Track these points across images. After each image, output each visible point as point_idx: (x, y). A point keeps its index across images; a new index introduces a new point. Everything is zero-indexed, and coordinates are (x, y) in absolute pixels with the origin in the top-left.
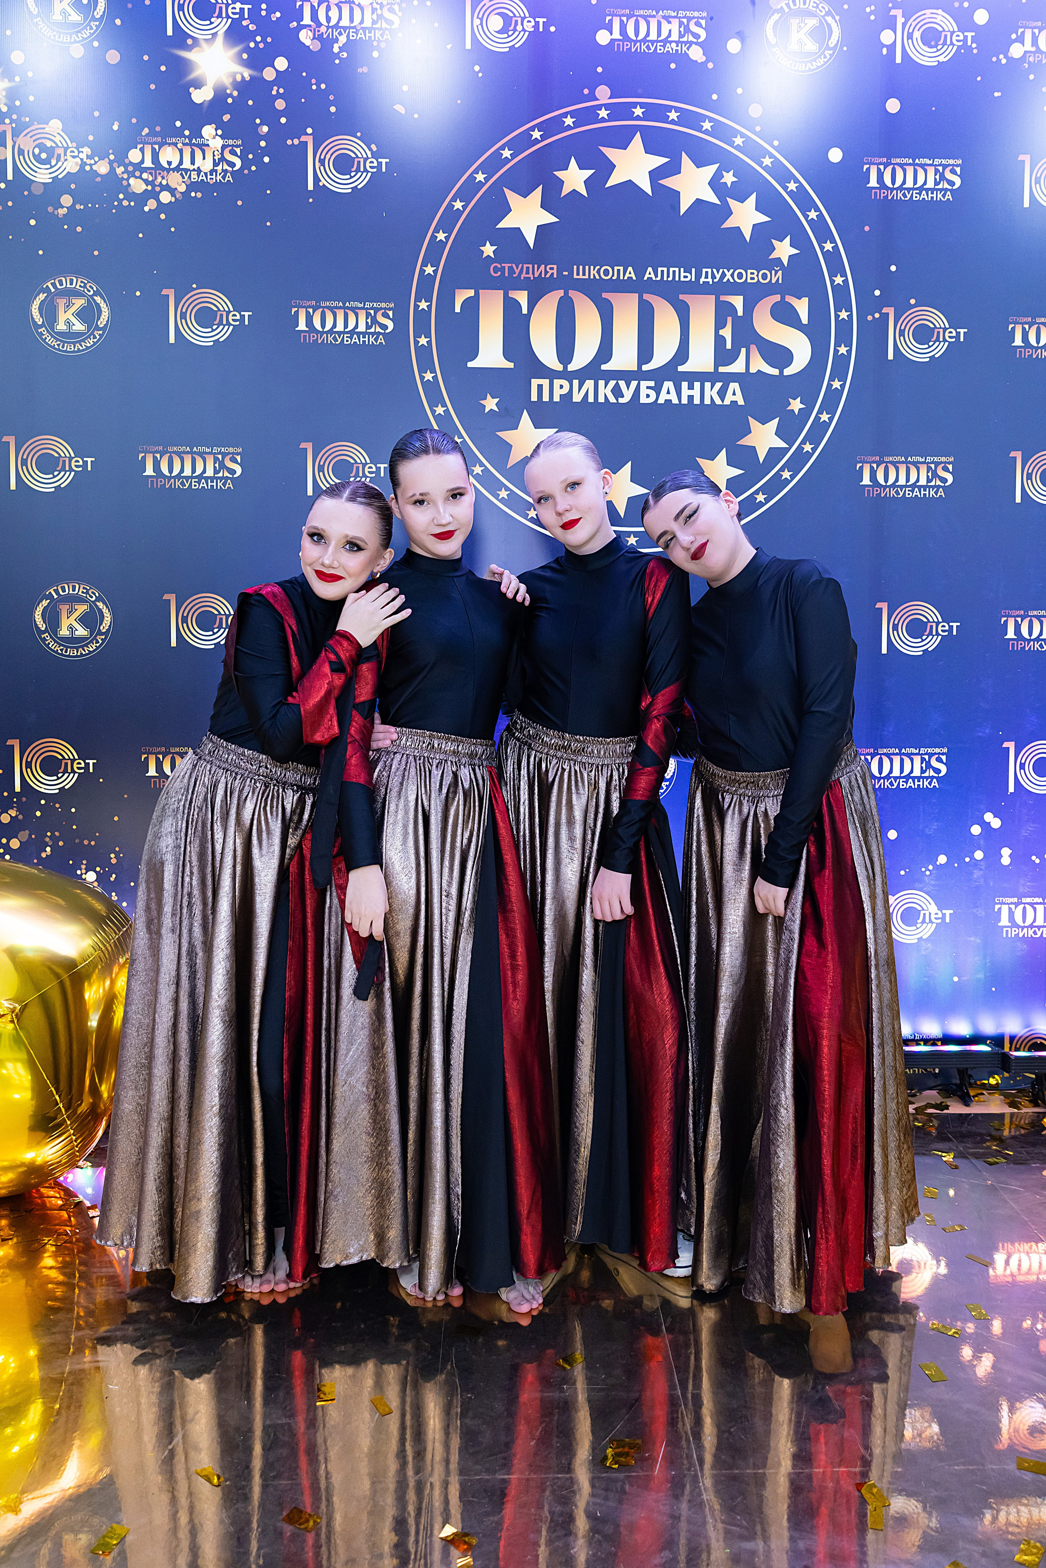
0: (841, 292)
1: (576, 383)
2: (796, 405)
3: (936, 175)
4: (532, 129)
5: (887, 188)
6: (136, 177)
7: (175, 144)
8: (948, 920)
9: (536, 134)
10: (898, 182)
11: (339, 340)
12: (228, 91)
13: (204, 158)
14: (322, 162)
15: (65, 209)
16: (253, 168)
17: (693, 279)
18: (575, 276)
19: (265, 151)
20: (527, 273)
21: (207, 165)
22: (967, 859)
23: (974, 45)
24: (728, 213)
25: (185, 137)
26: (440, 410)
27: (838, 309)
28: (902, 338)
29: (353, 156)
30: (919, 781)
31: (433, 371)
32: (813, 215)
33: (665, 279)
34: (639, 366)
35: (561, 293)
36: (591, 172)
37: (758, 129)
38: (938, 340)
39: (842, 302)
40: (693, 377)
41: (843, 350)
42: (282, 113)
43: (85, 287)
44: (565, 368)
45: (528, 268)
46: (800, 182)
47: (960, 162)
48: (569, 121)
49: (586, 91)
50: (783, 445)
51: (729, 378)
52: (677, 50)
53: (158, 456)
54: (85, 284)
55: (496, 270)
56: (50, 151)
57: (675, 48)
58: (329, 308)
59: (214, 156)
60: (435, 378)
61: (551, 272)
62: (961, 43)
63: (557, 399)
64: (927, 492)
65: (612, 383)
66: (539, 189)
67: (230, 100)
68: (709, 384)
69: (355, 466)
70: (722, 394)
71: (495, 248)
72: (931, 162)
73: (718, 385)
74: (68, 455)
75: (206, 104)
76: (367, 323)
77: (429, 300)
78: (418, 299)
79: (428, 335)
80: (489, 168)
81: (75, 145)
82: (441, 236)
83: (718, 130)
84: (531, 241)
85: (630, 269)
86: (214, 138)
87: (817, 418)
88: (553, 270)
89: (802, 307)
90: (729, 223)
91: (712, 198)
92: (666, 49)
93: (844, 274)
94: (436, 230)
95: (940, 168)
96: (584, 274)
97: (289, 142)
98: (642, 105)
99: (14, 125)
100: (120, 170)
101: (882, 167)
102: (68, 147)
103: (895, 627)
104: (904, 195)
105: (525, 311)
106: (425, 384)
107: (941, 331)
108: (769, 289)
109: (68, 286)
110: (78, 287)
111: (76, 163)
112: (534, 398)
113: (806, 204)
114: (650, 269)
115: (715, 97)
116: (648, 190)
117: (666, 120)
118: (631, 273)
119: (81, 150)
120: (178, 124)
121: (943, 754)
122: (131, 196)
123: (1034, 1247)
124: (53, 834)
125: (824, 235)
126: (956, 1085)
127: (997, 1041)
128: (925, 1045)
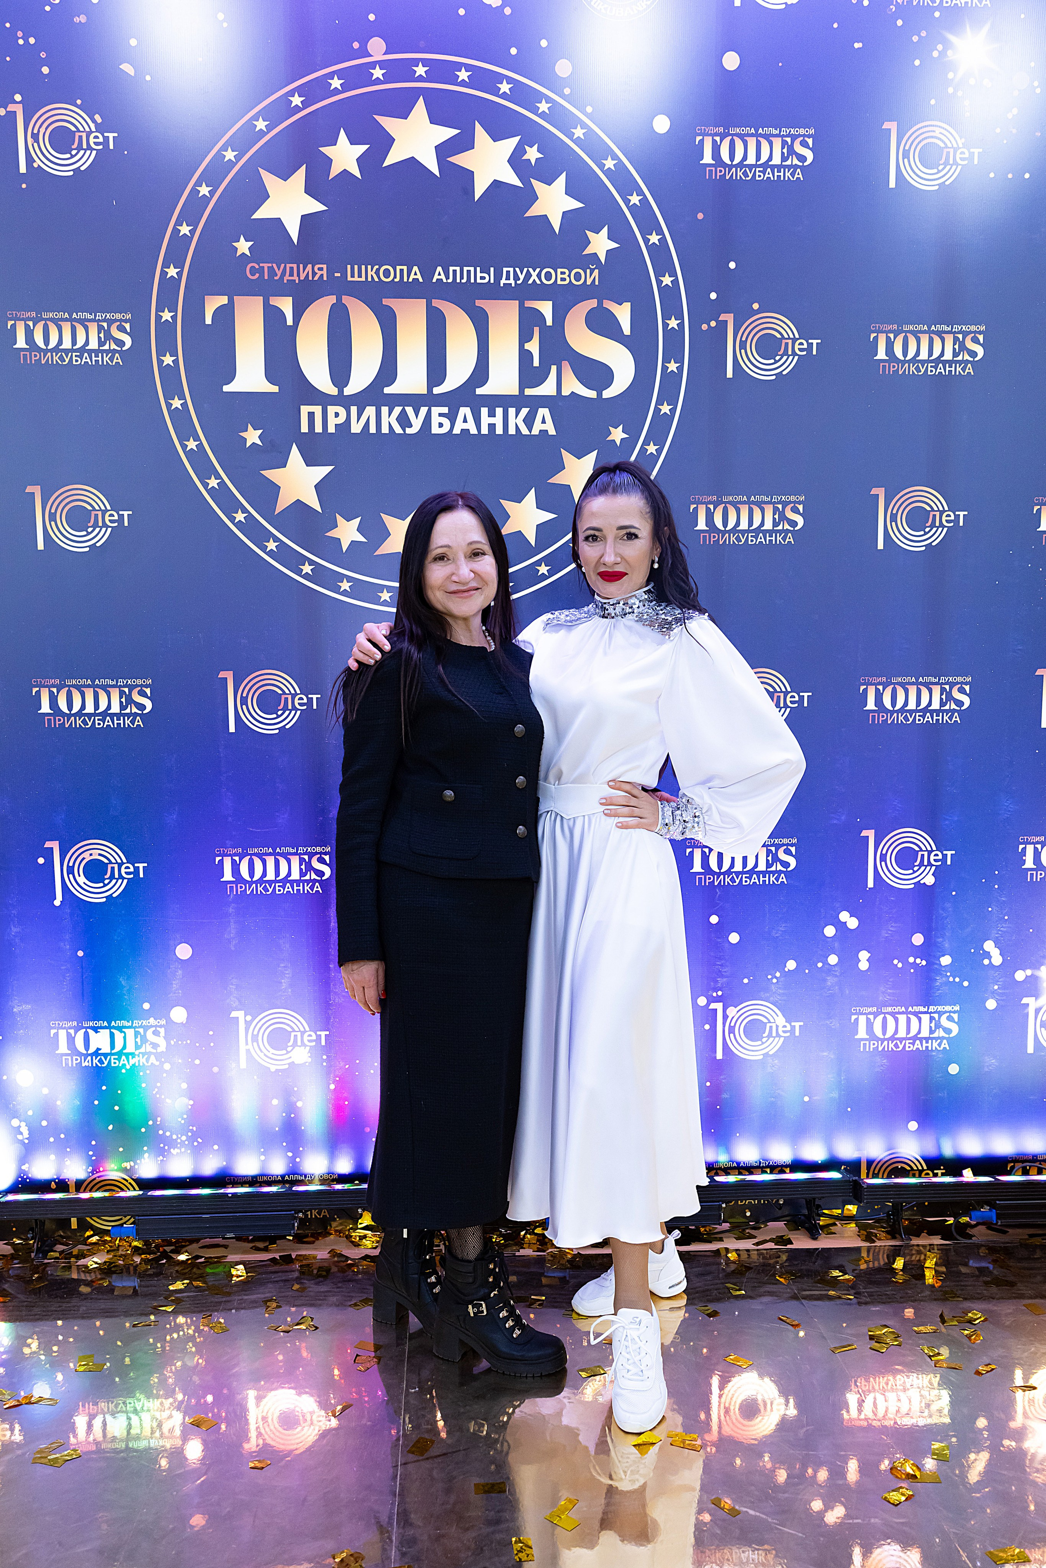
0: (670, 295)
1: (354, 410)
3: (783, 148)
4: (292, 93)
5: (725, 165)
9: (297, 100)
17: (492, 281)
18: (349, 279)
20: (291, 275)
24: (534, 198)
26: (192, 445)
31: (182, 397)
32: (635, 199)
33: (458, 281)
34: (430, 388)
35: (332, 299)
36: (367, 147)
38: (786, 353)
39: (672, 309)
40: (494, 402)
44: (341, 391)
45: (291, 269)
48: (336, 83)
49: (356, 45)
55: (253, 271)
60: (185, 405)
61: (320, 273)
63: (331, 429)
65: (397, 410)
66: (302, 170)
69: (93, 513)
70: (529, 421)
71: (251, 243)
73: (525, 411)
78: (160, 309)
79: (174, 353)
80: (241, 144)
82: (185, 230)
83: (520, 94)
84: (294, 236)
85: (415, 268)
88: (322, 271)
89: (623, 314)
90: (534, 211)
91: (513, 180)
93: (673, 274)
94: (179, 223)
95: (789, 140)
96: (360, 276)
98: (425, 63)
101: (718, 139)
105: (290, 322)
106: (173, 413)
107: (790, 342)
112: (304, 428)
113: (627, 186)
114: (439, 269)
115: (513, 51)
116: (434, 169)
117: (454, 81)
118: (416, 274)
125: (649, 225)
126: (804, 1215)
127: (853, 1166)
128: (771, 1173)
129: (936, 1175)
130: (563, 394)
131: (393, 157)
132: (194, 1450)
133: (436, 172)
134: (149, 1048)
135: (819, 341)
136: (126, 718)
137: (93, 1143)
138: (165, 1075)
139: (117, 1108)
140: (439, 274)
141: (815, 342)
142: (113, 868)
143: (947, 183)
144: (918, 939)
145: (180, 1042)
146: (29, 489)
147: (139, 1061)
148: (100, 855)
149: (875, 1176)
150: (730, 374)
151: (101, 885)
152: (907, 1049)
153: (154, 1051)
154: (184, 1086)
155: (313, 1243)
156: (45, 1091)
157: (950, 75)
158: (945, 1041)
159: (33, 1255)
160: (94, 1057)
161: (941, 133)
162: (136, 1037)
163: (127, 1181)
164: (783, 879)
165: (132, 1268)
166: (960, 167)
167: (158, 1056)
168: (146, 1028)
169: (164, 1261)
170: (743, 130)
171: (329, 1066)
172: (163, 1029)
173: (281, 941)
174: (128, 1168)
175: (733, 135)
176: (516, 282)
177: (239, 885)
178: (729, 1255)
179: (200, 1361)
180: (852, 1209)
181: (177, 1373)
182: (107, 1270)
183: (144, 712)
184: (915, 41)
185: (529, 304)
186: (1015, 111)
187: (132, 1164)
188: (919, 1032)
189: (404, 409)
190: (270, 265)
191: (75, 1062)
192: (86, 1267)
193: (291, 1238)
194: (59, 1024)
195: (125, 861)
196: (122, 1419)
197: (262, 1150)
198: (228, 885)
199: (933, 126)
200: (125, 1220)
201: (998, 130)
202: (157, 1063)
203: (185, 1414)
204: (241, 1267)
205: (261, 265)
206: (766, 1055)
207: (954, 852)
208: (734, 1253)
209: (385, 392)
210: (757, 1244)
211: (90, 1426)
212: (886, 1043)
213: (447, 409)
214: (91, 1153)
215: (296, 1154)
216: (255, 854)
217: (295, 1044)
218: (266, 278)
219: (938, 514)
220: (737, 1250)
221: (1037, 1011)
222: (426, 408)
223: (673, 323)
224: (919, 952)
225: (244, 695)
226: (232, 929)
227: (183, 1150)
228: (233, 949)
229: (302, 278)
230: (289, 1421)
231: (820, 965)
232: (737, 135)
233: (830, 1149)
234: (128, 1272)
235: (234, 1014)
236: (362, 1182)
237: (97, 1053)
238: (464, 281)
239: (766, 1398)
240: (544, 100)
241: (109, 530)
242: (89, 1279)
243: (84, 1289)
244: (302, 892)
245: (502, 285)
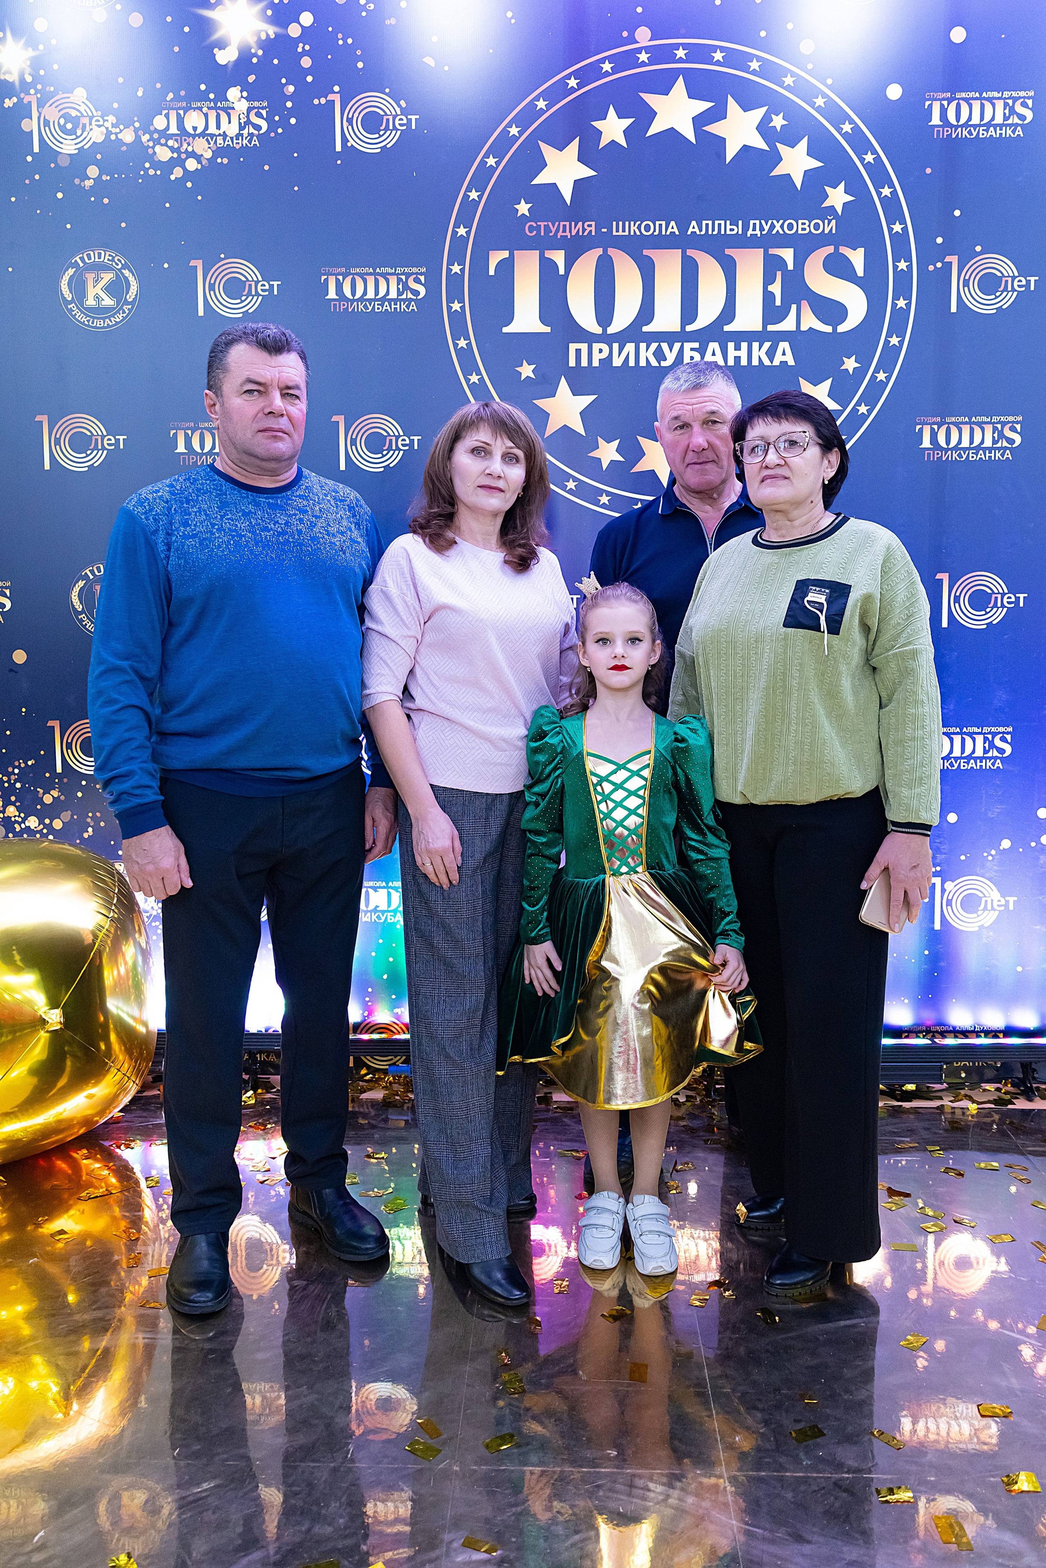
0: (899, 240)
1: (616, 346)
2: (850, 364)
3: (1005, 109)
4: (568, 77)
5: (951, 126)
6: (162, 145)
7: (200, 109)
8: (1011, 907)
9: (573, 83)
10: (963, 119)
11: (370, 308)
12: (253, 51)
13: (230, 122)
14: (350, 121)
15: (92, 181)
16: (280, 131)
17: (740, 232)
18: (615, 233)
19: (292, 113)
20: (564, 231)
21: (232, 129)
22: (1033, 844)
25: (210, 100)
26: (474, 378)
27: (896, 260)
28: (966, 288)
29: (382, 113)
30: (981, 762)
31: (467, 338)
32: (869, 158)
33: (710, 232)
34: (683, 326)
35: (600, 251)
36: (631, 120)
37: (810, 66)
39: (902, 251)
40: (739, 337)
41: (901, 303)
42: (308, 71)
43: (113, 260)
44: (605, 330)
45: (565, 226)
46: (856, 123)
47: (1031, 93)
53: (189, 432)
54: (113, 258)
55: (531, 229)
56: (76, 121)
58: (357, 274)
59: (240, 119)
60: (469, 345)
61: (589, 229)
63: (596, 363)
64: (993, 455)
65: (654, 346)
67: (255, 60)
69: (388, 438)
70: (771, 354)
71: (530, 205)
72: (1000, 95)
73: (767, 345)
74: (100, 433)
75: (230, 65)
76: (398, 289)
77: (462, 263)
78: (450, 263)
79: (461, 301)
80: (523, 121)
81: (99, 113)
85: (673, 223)
86: (240, 100)
87: (873, 377)
88: (591, 227)
89: (857, 258)
90: (778, 171)
91: (759, 143)
93: (903, 221)
94: (469, 189)
95: (1010, 102)
96: (624, 231)
97: (316, 102)
99: (39, 95)
100: (145, 138)
102: (93, 116)
103: (957, 599)
104: (970, 133)
105: (562, 271)
106: (459, 352)
107: (1010, 280)
109: (97, 260)
110: (106, 261)
111: (102, 133)
112: (572, 363)
114: (694, 223)
115: (763, 34)
116: (691, 137)
118: (673, 227)
119: (106, 118)
120: (203, 87)
121: (1008, 733)
122: (157, 164)
124: (94, 814)
125: (880, 178)
126: (1019, 1079)
128: (986, 1037)
135: (1037, 278)
137: (370, 990)
139: (391, 959)
174: (399, 1013)
182: (386, 1104)
185: (772, 251)
214: (368, 999)
218: (542, 234)
222: (680, 344)
232: (963, 99)
233: (1042, 1017)
240: (789, 75)
241: (402, 452)
243: (362, 1121)
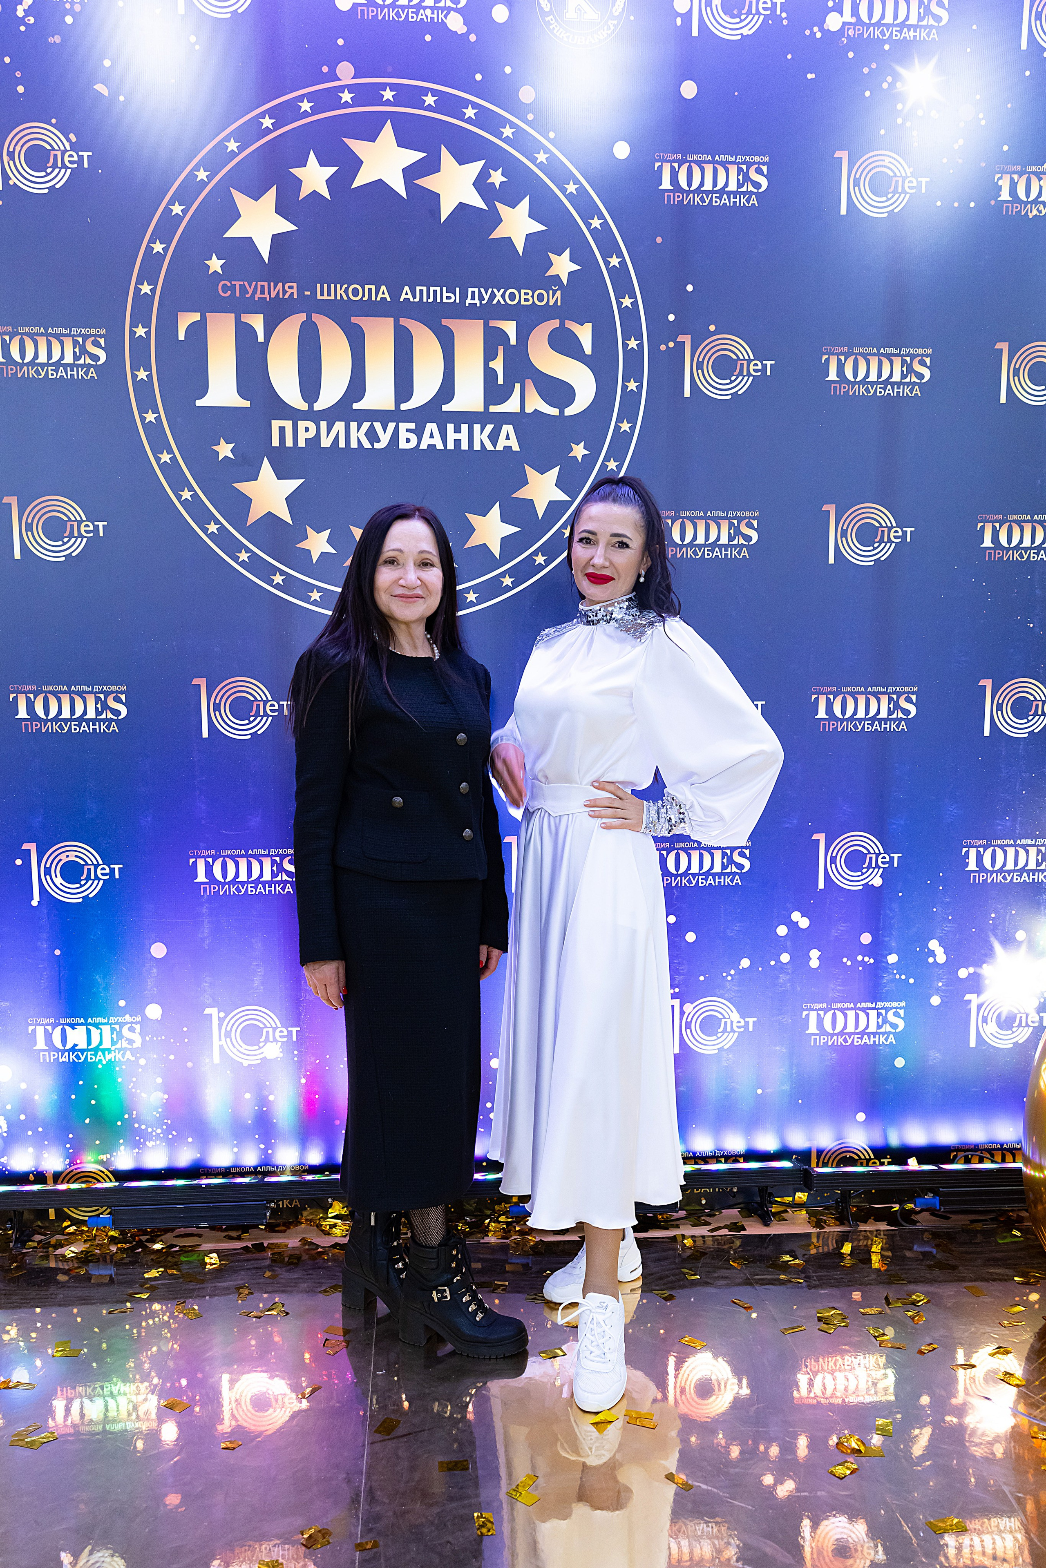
1: (324, 425)
2: (579, 451)
3: (738, 175)
10: (695, 185)
17: (458, 301)
18: (319, 297)
20: (262, 292)
23: (784, 15)
32: (596, 223)
33: (425, 300)
35: (303, 317)
36: (336, 168)
39: (631, 329)
40: (459, 418)
44: (311, 406)
45: (263, 286)
47: (767, 159)
48: (306, 106)
49: (325, 69)
50: (564, 497)
51: (501, 419)
52: (432, 18)
57: (430, 15)
61: (290, 291)
62: (768, 12)
63: (302, 443)
65: (366, 425)
68: (479, 426)
70: (494, 437)
72: (733, 159)
73: (489, 428)
83: (485, 119)
85: (383, 288)
88: (292, 289)
89: (585, 334)
90: (499, 233)
92: (420, 17)
93: (633, 296)
95: (744, 167)
96: (329, 295)
98: (393, 87)
101: (676, 165)
105: (261, 338)
108: (548, 312)
112: (275, 442)
113: (588, 210)
114: (407, 288)
115: (478, 77)
116: (401, 190)
117: (421, 105)
118: (384, 293)
123: (840, 1362)
125: (609, 248)
126: (757, 1203)
127: (804, 1156)
128: (726, 1162)
129: (882, 1164)
130: (527, 411)
131: (362, 179)
132: (170, 1432)
133: (403, 193)
134: (125, 1044)
135: (773, 362)
136: (102, 723)
137: (71, 1136)
138: (140, 1070)
139: (93, 1102)
140: (407, 294)
141: (769, 363)
142: (89, 870)
143: (896, 211)
144: (866, 938)
145: (155, 1038)
146: (6, 500)
147: (115, 1056)
148: (76, 856)
149: (825, 1165)
150: (687, 394)
151: (78, 885)
152: (856, 1043)
153: (130, 1047)
154: (159, 1080)
155: (284, 1231)
156: (23, 1086)
157: (899, 107)
158: (891, 1036)
159: (12, 1245)
160: (71, 1053)
161: (890, 162)
162: (112, 1034)
163: (103, 1173)
164: (737, 880)
165: (108, 1257)
166: (908, 196)
167: (134, 1052)
168: (122, 1025)
169: (140, 1250)
170: (700, 157)
171: (300, 1062)
172: (139, 1025)
173: (253, 940)
174: (105, 1160)
175: (690, 162)
176: (480, 303)
177: (212, 886)
178: (685, 1241)
179: (175, 1346)
180: (802, 1196)
181: (152, 1359)
182: (84, 1259)
183: (120, 718)
184: (866, 73)
185: (493, 323)
186: (961, 142)
187: (108, 1156)
188: (867, 1027)
189: (372, 424)
190: (242, 283)
191: (52, 1058)
192: (64, 1256)
193: (263, 1227)
194: (36, 1021)
195: (101, 862)
196: (99, 1402)
197: (235, 1142)
198: (202, 886)
199: (883, 155)
200: (101, 1210)
201: (945, 160)
202: (133, 1059)
203: (160, 1397)
204: (214, 1255)
205: (233, 283)
206: (720, 1049)
207: (900, 855)
208: (690, 1240)
209: (354, 408)
210: (712, 1230)
211: (68, 1410)
212: (835, 1037)
213: (414, 424)
214: (68, 1146)
215: (269, 1145)
216: (228, 856)
217: (267, 1040)
218: (238, 295)
219: (886, 530)
220: (692, 1236)
221: (979, 1007)
222: (395, 424)
223: (633, 344)
224: (868, 950)
225: (217, 701)
226: (206, 929)
227: (158, 1142)
228: (207, 948)
229: (273, 296)
230: (261, 1403)
231: (773, 963)
233: (782, 1139)
234: (105, 1261)
235: (207, 1011)
236: (333, 1172)
237: (73, 1049)
238: (431, 300)
239: (720, 1377)
240: (508, 125)
242: (67, 1267)
243: (61, 1278)
244: (273, 893)
245: (467, 305)
